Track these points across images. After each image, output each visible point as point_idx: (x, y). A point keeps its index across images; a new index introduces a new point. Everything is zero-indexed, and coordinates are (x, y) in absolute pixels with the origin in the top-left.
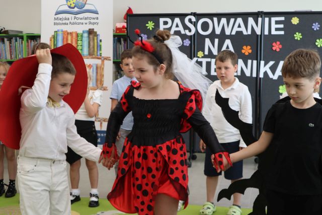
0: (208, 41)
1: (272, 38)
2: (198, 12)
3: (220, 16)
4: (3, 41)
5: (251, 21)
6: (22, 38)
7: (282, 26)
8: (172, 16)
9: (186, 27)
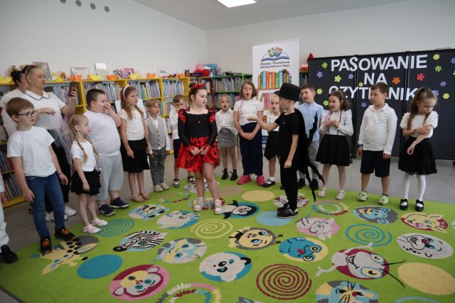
0: (366, 75)
1: (416, 71)
2: (360, 54)
3: (376, 56)
4: (230, 80)
5: (400, 59)
6: (241, 77)
7: (425, 61)
8: (340, 58)
9: (350, 66)
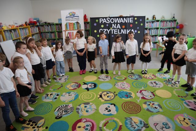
1: (130, 23)
2: (110, 17)
5: (125, 19)
6: (54, 25)
7: (132, 20)
8: (103, 18)
9: (107, 21)
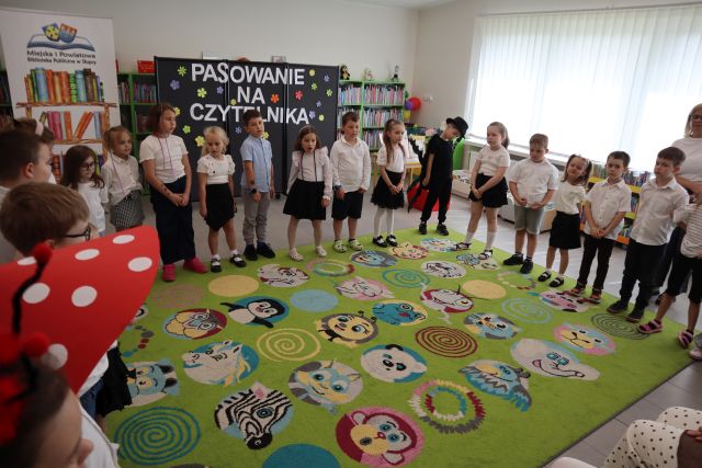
0: (240, 89)
2: (230, 59)
3: (251, 64)
5: (278, 71)
8: (205, 63)
9: (219, 74)
